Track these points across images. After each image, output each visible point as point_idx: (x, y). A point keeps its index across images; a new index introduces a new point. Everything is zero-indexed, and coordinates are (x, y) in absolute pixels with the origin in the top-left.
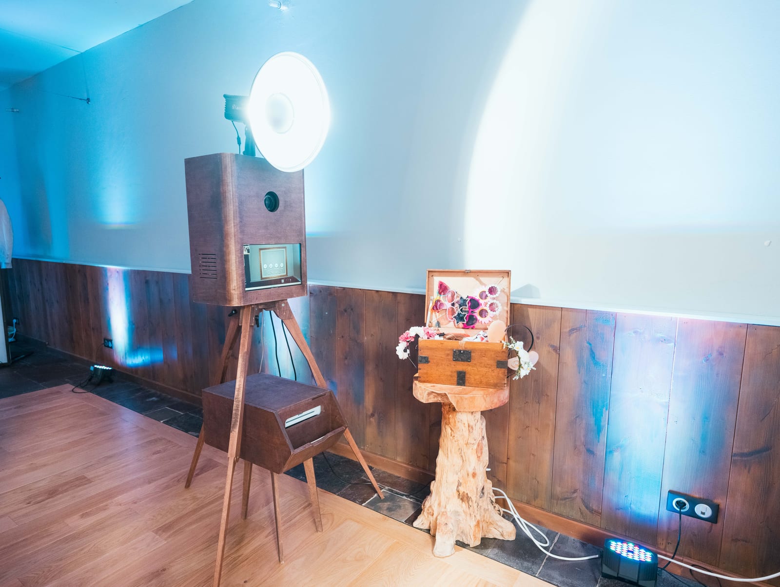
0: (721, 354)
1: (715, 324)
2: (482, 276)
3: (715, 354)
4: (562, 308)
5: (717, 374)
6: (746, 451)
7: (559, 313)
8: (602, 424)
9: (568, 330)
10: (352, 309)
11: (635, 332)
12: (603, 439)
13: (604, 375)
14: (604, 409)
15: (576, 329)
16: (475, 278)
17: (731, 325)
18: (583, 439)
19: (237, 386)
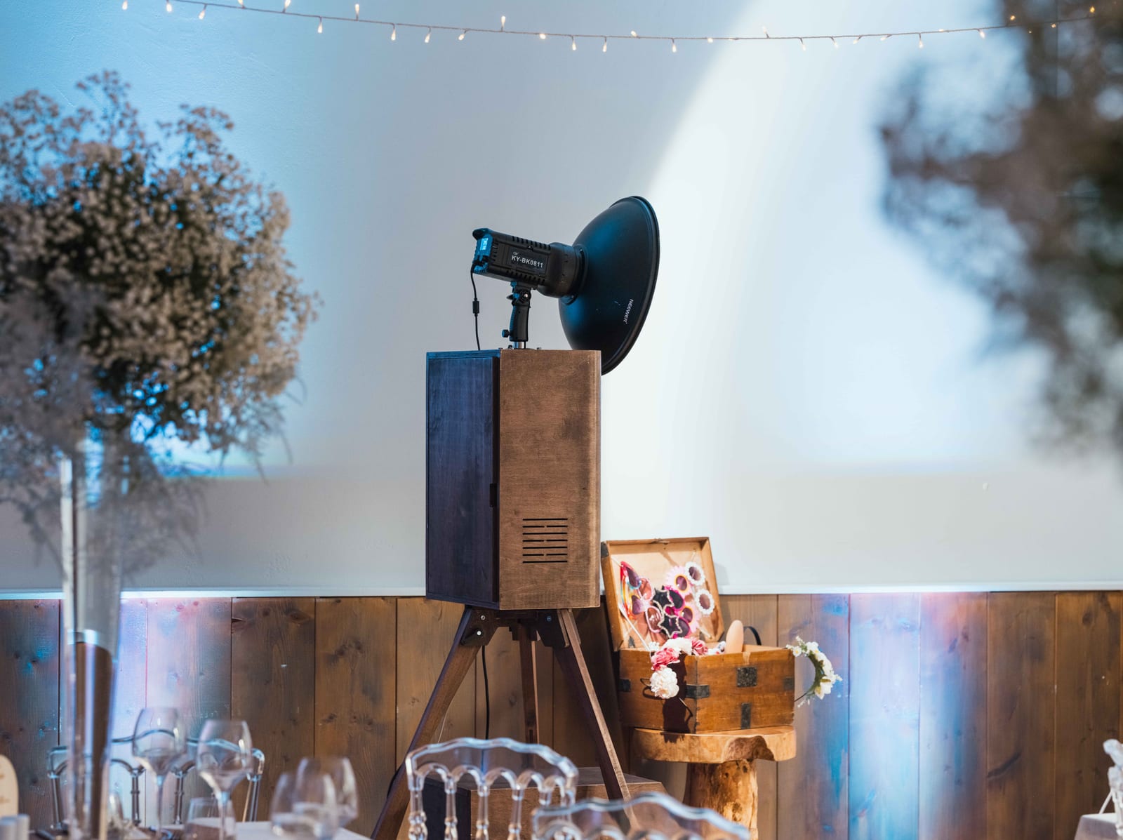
0: (966, 637)
1: (957, 597)
2: (673, 550)
3: (960, 639)
4: (778, 595)
5: (965, 668)
6: (999, 764)
7: (773, 604)
8: (841, 776)
9: (788, 631)
10: (359, 648)
11: (874, 621)
12: (844, 802)
13: (839, 696)
14: (843, 751)
15: (800, 628)
16: (662, 553)
17: (971, 596)
18: (816, 809)
19: (609, 749)
